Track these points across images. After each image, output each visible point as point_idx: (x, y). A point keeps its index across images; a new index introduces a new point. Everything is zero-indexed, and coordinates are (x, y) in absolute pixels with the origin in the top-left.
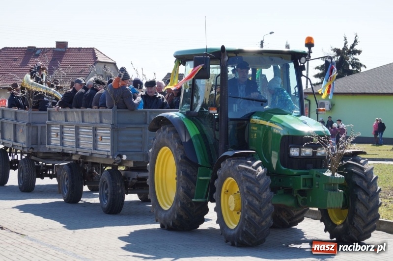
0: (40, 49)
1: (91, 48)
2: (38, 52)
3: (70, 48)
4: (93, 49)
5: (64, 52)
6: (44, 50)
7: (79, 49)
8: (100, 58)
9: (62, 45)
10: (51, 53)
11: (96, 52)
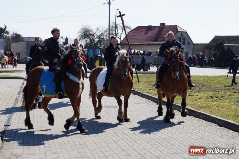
0: (153, 26)
1: (175, 26)
2: (152, 28)
3: (166, 26)
4: (176, 26)
5: (164, 28)
6: (155, 27)
7: (170, 26)
8: (179, 30)
9: (163, 24)
10: (158, 28)
11: (178, 27)
